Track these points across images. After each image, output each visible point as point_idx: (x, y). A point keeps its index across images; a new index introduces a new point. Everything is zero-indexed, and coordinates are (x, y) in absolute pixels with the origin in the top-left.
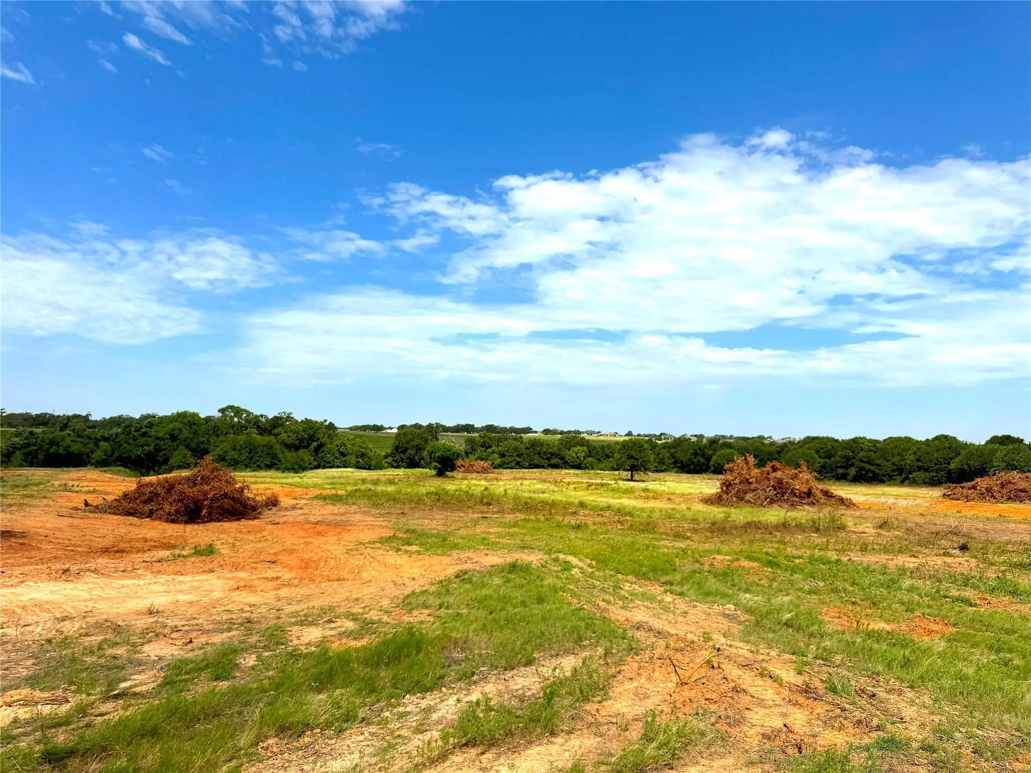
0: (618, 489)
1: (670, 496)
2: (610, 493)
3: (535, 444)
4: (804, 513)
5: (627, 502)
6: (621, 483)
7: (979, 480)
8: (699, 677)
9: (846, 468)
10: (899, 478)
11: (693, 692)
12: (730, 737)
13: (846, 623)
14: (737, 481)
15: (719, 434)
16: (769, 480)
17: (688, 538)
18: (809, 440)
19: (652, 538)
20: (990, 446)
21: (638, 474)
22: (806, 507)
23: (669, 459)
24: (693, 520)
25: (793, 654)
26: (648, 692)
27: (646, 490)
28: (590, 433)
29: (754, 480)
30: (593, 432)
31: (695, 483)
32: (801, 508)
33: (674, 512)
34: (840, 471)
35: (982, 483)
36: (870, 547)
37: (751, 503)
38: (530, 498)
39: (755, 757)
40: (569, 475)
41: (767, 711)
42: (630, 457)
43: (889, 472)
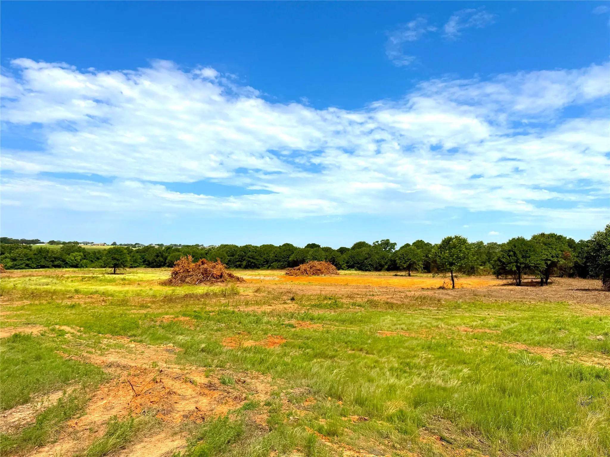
0: (104, 280)
1: (140, 283)
2: (98, 283)
3: (40, 251)
4: (218, 287)
5: (111, 288)
6: (106, 276)
7: (301, 265)
8: (147, 389)
9: (241, 262)
10: (267, 266)
11: (143, 399)
12: (164, 421)
13: (234, 345)
14: (181, 271)
15: (173, 244)
16: (200, 269)
17: (149, 307)
18: (224, 247)
19: (126, 309)
20: (306, 249)
21: (119, 269)
22: (219, 283)
23: (141, 259)
24: (153, 296)
25: (205, 366)
26: (113, 405)
27: (124, 279)
28: (86, 243)
29: (191, 270)
30: (89, 243)
31: (156, 274)
32: (217, 284)
33: (141, 292)
34: (238, 263)
35: (302, 267)
36: (250, 303)
37: (189, 283)
38: (36, 289)
39: (177, 429)
40: (68, 272)
41: (187, 402)
42: (114, 259)
43: (262, 263)
